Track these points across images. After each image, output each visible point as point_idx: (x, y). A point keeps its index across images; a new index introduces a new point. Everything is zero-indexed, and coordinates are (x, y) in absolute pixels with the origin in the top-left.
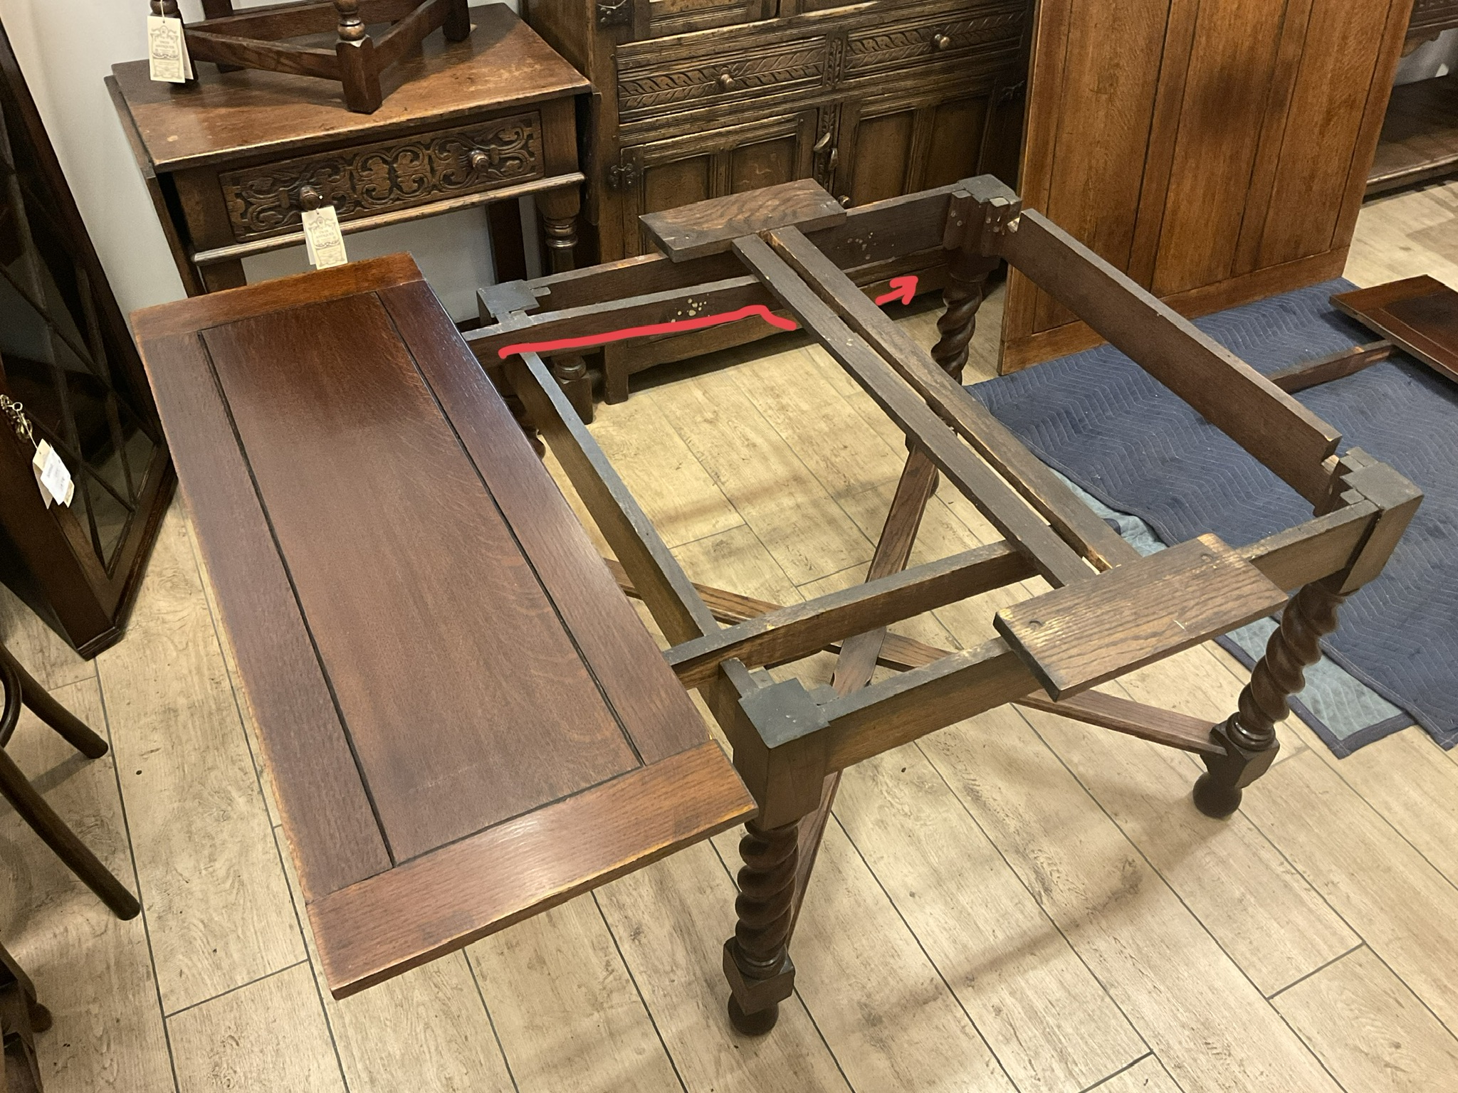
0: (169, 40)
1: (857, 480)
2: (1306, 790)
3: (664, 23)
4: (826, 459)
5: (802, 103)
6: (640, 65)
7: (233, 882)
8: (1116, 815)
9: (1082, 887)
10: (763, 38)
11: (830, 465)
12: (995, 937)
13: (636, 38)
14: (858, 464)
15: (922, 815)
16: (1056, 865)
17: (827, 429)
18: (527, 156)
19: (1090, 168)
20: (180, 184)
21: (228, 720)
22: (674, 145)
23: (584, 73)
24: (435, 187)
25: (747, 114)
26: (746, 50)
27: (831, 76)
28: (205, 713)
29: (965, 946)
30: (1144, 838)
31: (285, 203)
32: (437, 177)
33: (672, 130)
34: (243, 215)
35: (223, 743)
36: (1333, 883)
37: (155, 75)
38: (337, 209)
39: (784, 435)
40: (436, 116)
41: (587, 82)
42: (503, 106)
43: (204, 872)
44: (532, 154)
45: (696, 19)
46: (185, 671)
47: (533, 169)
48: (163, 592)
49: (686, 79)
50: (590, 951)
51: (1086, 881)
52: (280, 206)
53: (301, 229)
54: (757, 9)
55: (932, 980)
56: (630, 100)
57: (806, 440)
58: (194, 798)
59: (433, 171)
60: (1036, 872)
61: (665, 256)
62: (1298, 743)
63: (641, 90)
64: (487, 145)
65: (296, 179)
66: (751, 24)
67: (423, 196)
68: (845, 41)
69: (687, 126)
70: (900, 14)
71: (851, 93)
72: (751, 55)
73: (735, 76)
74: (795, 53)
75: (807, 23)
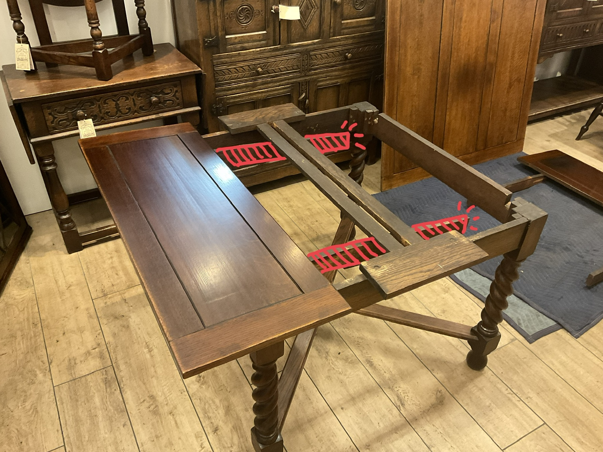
0: (24, 53)
1: (321, 234)
2: (516, 357)
3: (232, 46)
4: (308, 226)
5: (292, 81)
6: (223, 63)
7: (33, 412)
8: (433, 370)
9: (418, 403)
10: (274, 54)
11: (310, 228)
12: (379, 426)
13: (221, 52)
14: (322, 227)
15: (348, 373)
16: (406, 393)
17: (309, 214)
18: (176, 99)
19: (412, 106)
20: (24, 109)
21: (39, 340)
22: (239, 97)
23: (199, 66)
24: (136, 111)
25: (270, 85)
26: (268, 58)
27: (304, 70)
28: (29, 337)
29: (366, 431)
30: (446, 380)
31: (71, 117)
32: (137, 107)
33: (238, 91)
34: (52, 122)
35: (35, 350)
36: (530, 397)
37: (18, 68)
38: (93, 120)
39: (291, 217)
40: (135, 82)
41: (200, 69)
42: (164, 78)
43: (20, 407)
44: (178, 99)
45: (246, 45)
46: (22, 320)
47: (178, 105)
48: (16, 286)
49: (243, 70)
50: (194, 439)
51: (420, 400)
52: (68, 119)
53: (78, 129)
54: (271, 42)
55: (350, 447)
56: (220, 78)
57: (301, 219)
58: (20, 375)
59: (135, 105)
60: (398, 397)
61: (228, 132)
62: (512, 337)
63: (224, 74)
64: (159, 95)
65: (75, 107)
66: (269, 48)
67: (131, 115)
68: (309, 55)
69: (244, 89)
70: (331, 44)
71: (312, 77)
72: (269, 60)
73: (264, 69)
74: (288, 60)
75: (292, 47)
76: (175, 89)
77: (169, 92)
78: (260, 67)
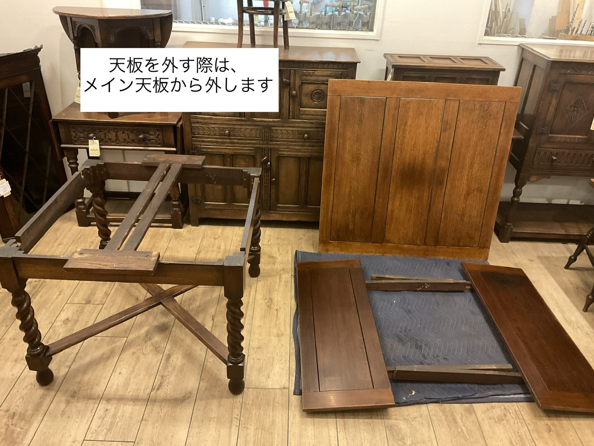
2: (272, 400)
5: (256, 146)
6: (198, 123)
8: (203, 380)
9: (169, 393)
10: (239, 123)
12: (129, 393)
15: (148, 356)
16: (169, 384)
19: (351, 187)
22: (211, 148)
24: (129, 142)
25: (236, 145)
26: (234, 125)
27: (266, 139)
29: (118, 391)
30: (203, 390)
31: (86, 136)
32: (130, 140)
33: (210, 144)
36: (247, 428)
38: (99, 142)
40: (128, 122)
41: (175, 123)
42: (148, 124)
44: (159, 140)
47: (159, 144)
49: (214, 130)
51: (172, 392)
52: (84, 137)
53: (88, 145)
55: (99, 395)
56: (196, 132)
60: (161, 383)
63: (199, 130)
64: (146, 134)
65: (89, 131)
66: (235, 118)
67: (126, 144)
68: (270, 130)
69: (215, 144)
70: (290, 125)
71: (274, 146)
72: (236, 127)
73: (231, 132)
74: (252, 129)
75: (255, 121)
76: (158, 133)
77: (154, 134)
78: (228, 130)
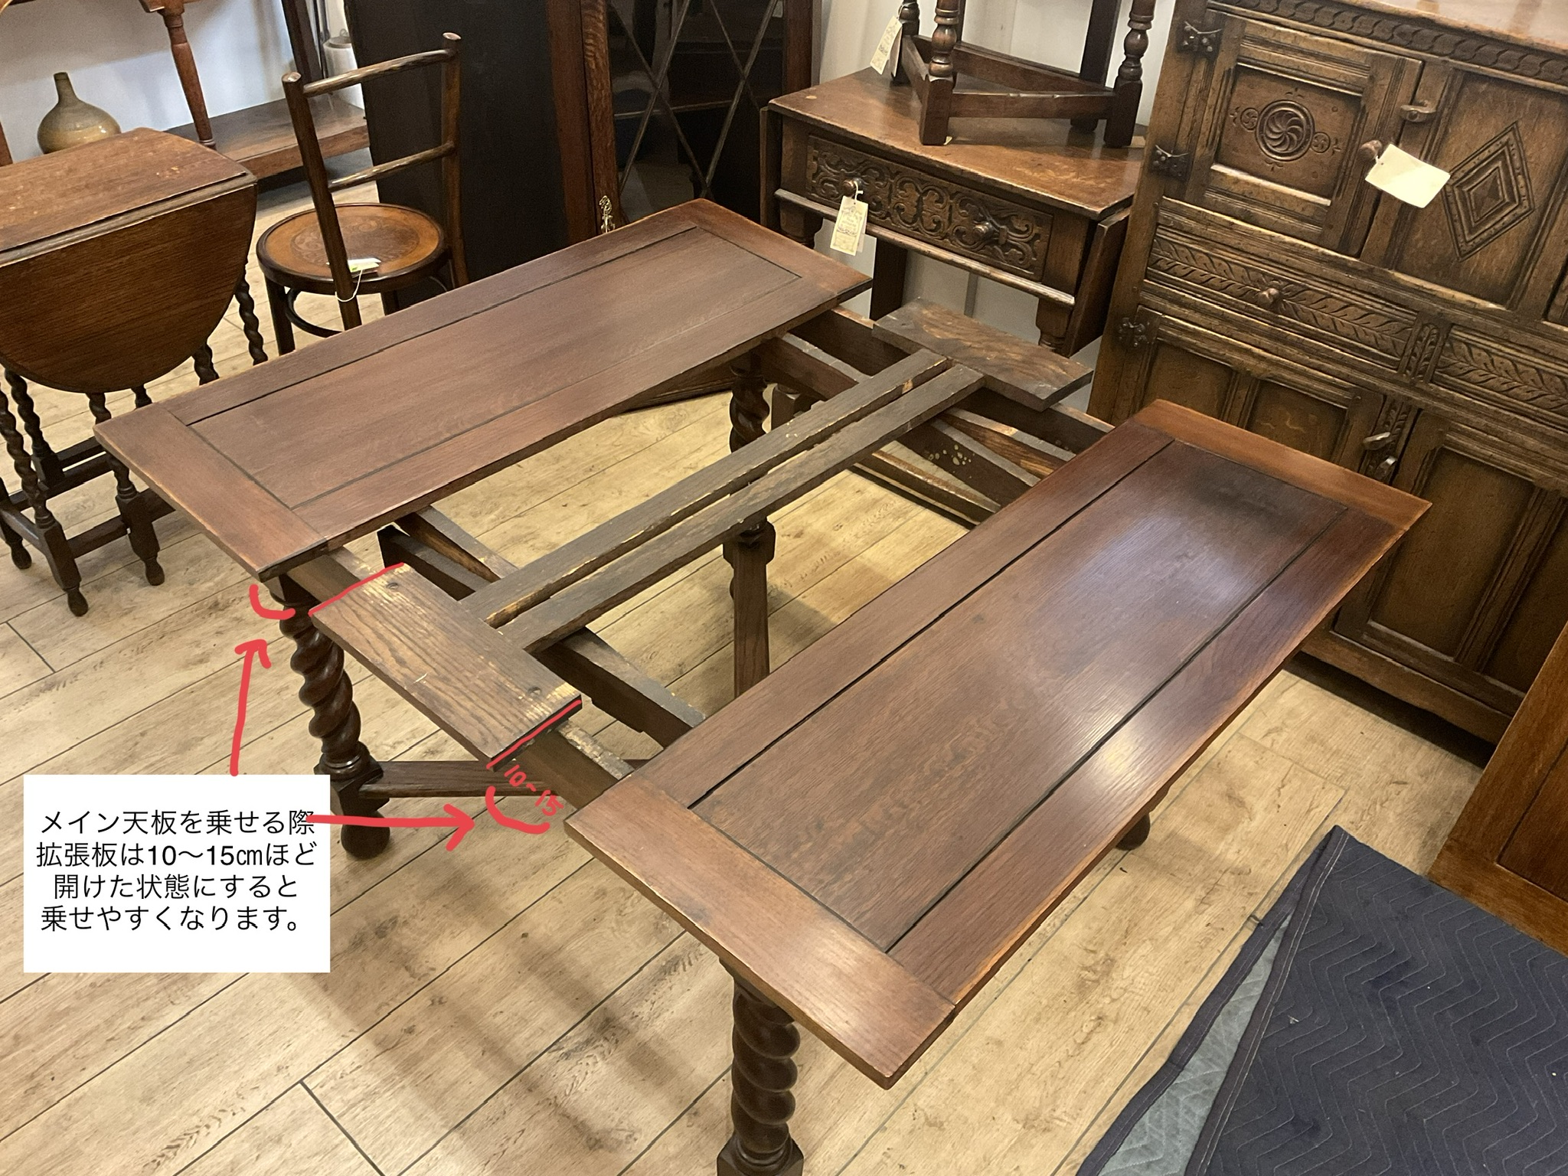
3: (1220, 197)
5: (1364, 378)
10: (1329, 272)
12: (495, 1015)
13: (1188, 198)
18: (1031, 253)
22: (1195, 333)
24: (947, 236)
27: (1412, 366)
32: (951, 228)
33: (1197, 316)
34: (814, 176)
38: (870, 209)
40: (957, 169)
41: (1098, 209)
42: (1013, 191)
44: (1035, 254)
45: (1258, 211)
47: (1034, 269)
49: (1228, 270)
52: (836, 183)
53: (838, 209)
54: (1334, 237)
55: (432, 970)
59: (950, 220)
63: (1176, 256)
66: (1323, 250)
67: (937, 239)
70: (1541, 342)
71: (1437, 404)
72: (1312, 284)
73: (1287, 297)
74: (1371, 312)
75: (1396, 284)
76: (1037, 229)
77: (1024, 229)
78: (1279, 288)
